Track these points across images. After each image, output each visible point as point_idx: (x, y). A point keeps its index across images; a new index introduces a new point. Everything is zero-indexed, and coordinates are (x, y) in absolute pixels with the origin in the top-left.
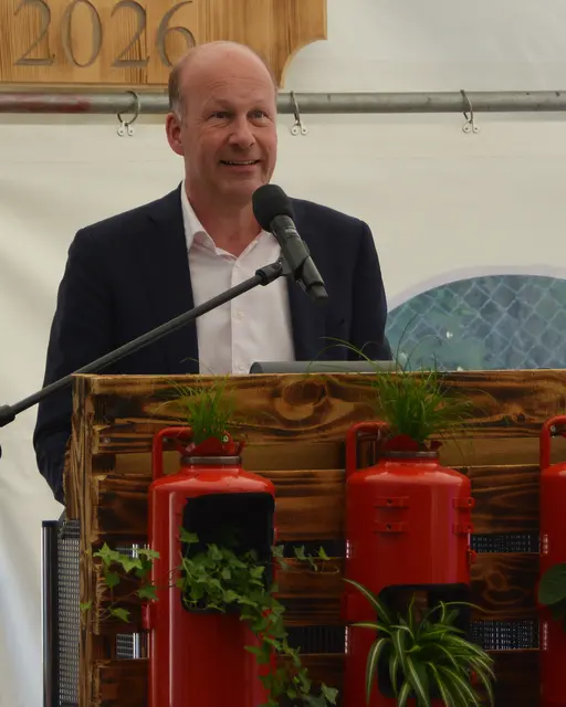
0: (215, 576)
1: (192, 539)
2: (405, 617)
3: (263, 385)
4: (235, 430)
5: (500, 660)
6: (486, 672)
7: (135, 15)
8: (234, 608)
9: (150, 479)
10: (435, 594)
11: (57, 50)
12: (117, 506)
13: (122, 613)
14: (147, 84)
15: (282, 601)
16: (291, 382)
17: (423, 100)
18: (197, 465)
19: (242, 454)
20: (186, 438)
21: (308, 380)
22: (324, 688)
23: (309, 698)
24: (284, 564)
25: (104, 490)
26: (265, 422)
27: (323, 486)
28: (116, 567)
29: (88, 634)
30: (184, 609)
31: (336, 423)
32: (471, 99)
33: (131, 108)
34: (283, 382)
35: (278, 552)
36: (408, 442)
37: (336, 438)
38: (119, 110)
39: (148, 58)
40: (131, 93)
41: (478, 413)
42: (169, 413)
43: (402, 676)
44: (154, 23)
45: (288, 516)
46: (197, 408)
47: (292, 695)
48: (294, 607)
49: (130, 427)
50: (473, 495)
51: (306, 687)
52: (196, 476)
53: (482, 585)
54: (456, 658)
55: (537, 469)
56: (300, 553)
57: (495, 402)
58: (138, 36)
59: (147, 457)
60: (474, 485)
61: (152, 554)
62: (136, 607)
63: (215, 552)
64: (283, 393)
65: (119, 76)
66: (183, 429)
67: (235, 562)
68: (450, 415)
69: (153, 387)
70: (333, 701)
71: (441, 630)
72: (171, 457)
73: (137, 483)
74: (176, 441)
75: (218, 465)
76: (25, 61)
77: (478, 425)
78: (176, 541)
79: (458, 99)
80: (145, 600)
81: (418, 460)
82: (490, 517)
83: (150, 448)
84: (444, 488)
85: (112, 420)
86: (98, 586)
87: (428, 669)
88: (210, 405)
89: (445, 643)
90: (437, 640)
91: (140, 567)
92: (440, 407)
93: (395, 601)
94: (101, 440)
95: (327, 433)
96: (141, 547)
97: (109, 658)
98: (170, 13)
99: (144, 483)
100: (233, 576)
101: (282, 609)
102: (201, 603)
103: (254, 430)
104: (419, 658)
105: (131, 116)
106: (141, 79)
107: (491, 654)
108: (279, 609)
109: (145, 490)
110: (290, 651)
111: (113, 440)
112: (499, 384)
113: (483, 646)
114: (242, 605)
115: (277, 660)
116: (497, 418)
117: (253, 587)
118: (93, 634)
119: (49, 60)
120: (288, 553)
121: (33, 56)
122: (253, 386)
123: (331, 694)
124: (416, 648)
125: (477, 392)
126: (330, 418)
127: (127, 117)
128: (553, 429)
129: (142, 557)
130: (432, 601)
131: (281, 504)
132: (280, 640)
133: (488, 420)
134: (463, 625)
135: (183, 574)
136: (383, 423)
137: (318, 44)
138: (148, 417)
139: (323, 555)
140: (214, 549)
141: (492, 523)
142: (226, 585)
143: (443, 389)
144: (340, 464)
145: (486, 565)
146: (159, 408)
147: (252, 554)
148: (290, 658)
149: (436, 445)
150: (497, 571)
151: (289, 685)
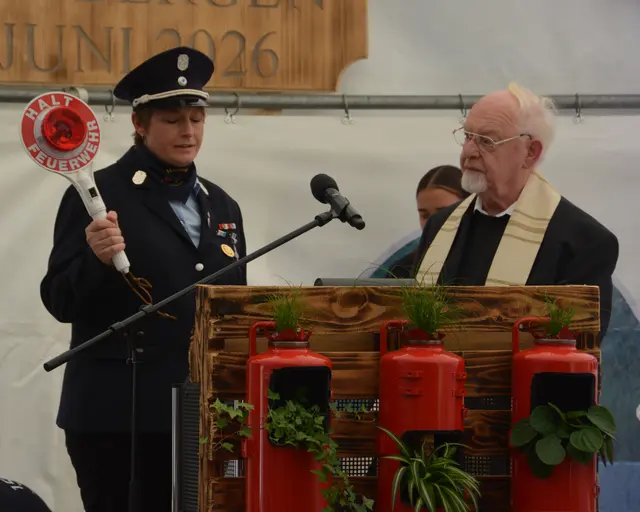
0: (291, 422)
1: (275, 397)
2: (419, 452)
3: (325, 293)
4: (305, 324)
5: (484, 484)
6: (474, 491)
7: (237, 43)
8: (304, 444)
9: (247, 356)
10: (441, 437)
12: (225, 373)
13: (228, 446)
14: (245, 88)
15: (335, 440)
16: (344, 292)
17: (432, 101)
18: (280, 347)
19: (310, 340)
20: (271, 329)
21: (356, 290)
22: (364, 498)
23: (355, 505)
24: (338, 415)
25: (217, 363)
26: (325, 318)
27: (363, 363)
28: (225, 415)
29: (205, 459)
30: (269, 443)
31: (372, 321)
32: (465, 101)
33: (234, 105)
34: (338, 293)
35: (333, 406)
36: (421, 333)
37: (371, 330)
38: (226, 106)
39: (246, 71)
40: (235, 94)
41: (470, 315)
42: (261, 312)
43: (417, 493)
44: (250, 47)
45: (340, 383)
46: (279, 308)
47: (343, 503)
48: (344, 444)
49: (234, 321)
50: (468, 371)
51: (353, 497)
52: (279, 354)
53: (471, 432)
54: (455, 482)
55: (510, 353)
56: (349, 408)
57: (482, 308)
58: (239, 56)
59: (246, 341)
60: (466, 364)
61: (249, 407)
62: (237, 442)
63: (292, 406)
64: (338, 299)
65: (227, 83)
66: (270, 323)
67: (304, 413)
69: (250, 294)
70: (370, 507)
71: (443, 462)
72: (262, 341)
73: (237, 358)
74: (265, 331)
75: (294, 347)
77: (469, 323)
78: (264, 397)
79: (457, 101)
80: (244, 437)
81: (428, 346)
82: (476, 386)
83: (247, 335)
84: (447, 365)
85: (222, 316)
86: (212, 427)
87: (435, 488)
88: (289, 307)
89: (447, 471)
90: (441, 469)
91: (241, 414)
92: (444, 310)
93: (413, 441)
94: (215, 329)
95: (367, 326)
96: (241, 401)
97: (219, 476)
98: (261, 41)
99: (243, 359)
100: (304, 423)
101: (336, 445)
102: (282, 440)
103: (316, 324)
104: (428, 482)
105: (234, 110)
106: (241, 84)
107: (477, 479)
108: (334, 445)
109: (244, 363)
111: (223, 329)
112: (484, 295)
113: (469, 472)
114: (309, 442)
115: (333, 479)
116: (483, 318)
117: (316, 430)
118: (209, 461)
122: (317, 294)
123: (369, 503)
124: (428, 475)
125: (470, 300)
126: (370, 316)
127: (231, 111)
128: (521, 326)
129: (242, 409)
130: (437, 444)
131: (336, 374)
132: (334, 466)
133: (477, 319)
134: (459, 459)
135: (270, 420)
136: (405, 320)
137: (362, 62)
138: (247, 314)
139: (364, 409)
140: (290, 404)
141: (479, 390)
142: (298, 428)
143: (447, 298)
144: (377, 348)
145: (474, 418)
146: (253, 308)
147: (316, 408)
149: (441, 336)
150: (481, 422)
151: (341, 496)
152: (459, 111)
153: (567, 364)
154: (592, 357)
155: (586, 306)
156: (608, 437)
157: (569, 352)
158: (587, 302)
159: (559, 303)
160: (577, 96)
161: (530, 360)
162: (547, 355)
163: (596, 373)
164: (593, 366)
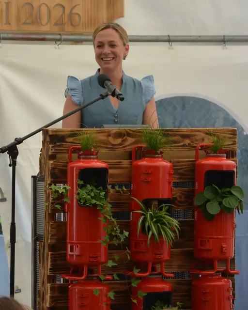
0: (89, 195)
1: (81, 183)
2: (151, 208)
3: (105, 132)
4: (96, 147)
5: (182, 223)
6: (176, 227)
7: (61, 9)
8: (95, 205)
9: (68, 163)
10: (161, 202)
11: (36, 20)
12: (56, 171)
13: (58, 207)
14: (65, 31)
15: (110, 203)
16: (114, 132)
17: (156, 38)
18: (84, 158)
19: (98, 155)
20: (79, 149)
21: (120, 131)
22: (124, 231)
23: (120, 235)
24: (112, 191)
25: (53, 166)
26: (105, 144)
27: (124, 166)
28: (57, 192)
29: (47, 213)
30: (78, 205)
31: (129, 145)
32: (171, 38)
33: (59, 40)
34: (111, 132)
35: (109, 187)
36: (152, 151)
37: (128, 150)
38: (56, 40)
39: (65, 24)
40: (60, 34)
41: (176, 142)
42: (74, 141)
43: (149, 229)
44: (67, 11)
45: (113, 176)
46: (83, 139)
47: (114, 234)
48: (114, 205)
49: (59, 146)
50: (174, 169)
51: (118, 231)
52: (83, 162)
53: (176, 198)
54: (168, 223)
55: (194, 161)
56: (117, 188)
57: (181, 139)
58: (62, 15)
59: (67, 155)
60: (173, 166)
61: (68, 188)
62: (63, 205)
63: (89, 187)
64: (112, 135)
65: (56, 29)
66: (79, 146)
67: (95, 190)
68: (166, 143)
69: (69, 133)
70: (127, 236)
71: (163, 213)
72: (75, 156)
73: (62, 164)
74: (76, 150)
75: (90, 159)
76: (25, 23)
77: (175, 146)
78: (76, 183)
79: (167, 38)
80: (66, 202)
81: (155, 158)
82: (178, 177)
83: (68, 152)
84: (164, 167)
85: (55, 143)
86: (50, 197)
87: (158, 226)
88: (88, 139)
89: (164, 218)
90: (161, 217)
91: (64, 191)
92: (163, 140)
93: (147, 203)
94: (52, 150)
95: (125, 148)
96: (64, 185)
97: (54, 221)
98: (73, 9)
99: (65, 164)
100: (95, 195)
102: (84, 204)
103: (101, 147)
104: (155, 223)
105: (60, 42)
106: (63, 30)
107: (178, 221)
108: (110, 206)
109: (66, 166)
110: (113, 219)
111: (55, 150)
112: (182, 133)
113: (176, 218)
114: (97, 205)
115: (109, 222)
116: (182, 144)
117: (101, 199)
118: (49, 213)
119: (33, 23)
120: (113, 187)
121: (28, 22)
123: (126, 233)
124: (155, 219)
125: (175, 135)
126: (127, 143)
127: (58, 43)
128: (200, 148)
129: (65, 188)
130: (159, 204)
131: (110, 171)
132: (110, 216)
133: (179, 145)
134: (170, 212)
135: (78, 194)
136: (144, 145)
137: (122, 19)
138: (67, 142)
139: (124, 188)
140: (88, 186)
141: (180, 179)
142: (93, 198)
143: (164, 134)
144: (130, 159)
145: (177, 192)
146: (70, 140)
147: (101, 188)
148: (113, 222)
149: (161, 153)
150: (180, 194)
151: (112, 230)
152: (168, 43)
153: (221, 166)
154: (233, 162)
155: (231, 138)
156: (241, 201)
157: (222, 160)
158: (231, 136)
159: (218, 136)
160: (224, 36)
161: (204, 164)
162: (212, 161)
163: (235, 170)
164: (234, 167)
